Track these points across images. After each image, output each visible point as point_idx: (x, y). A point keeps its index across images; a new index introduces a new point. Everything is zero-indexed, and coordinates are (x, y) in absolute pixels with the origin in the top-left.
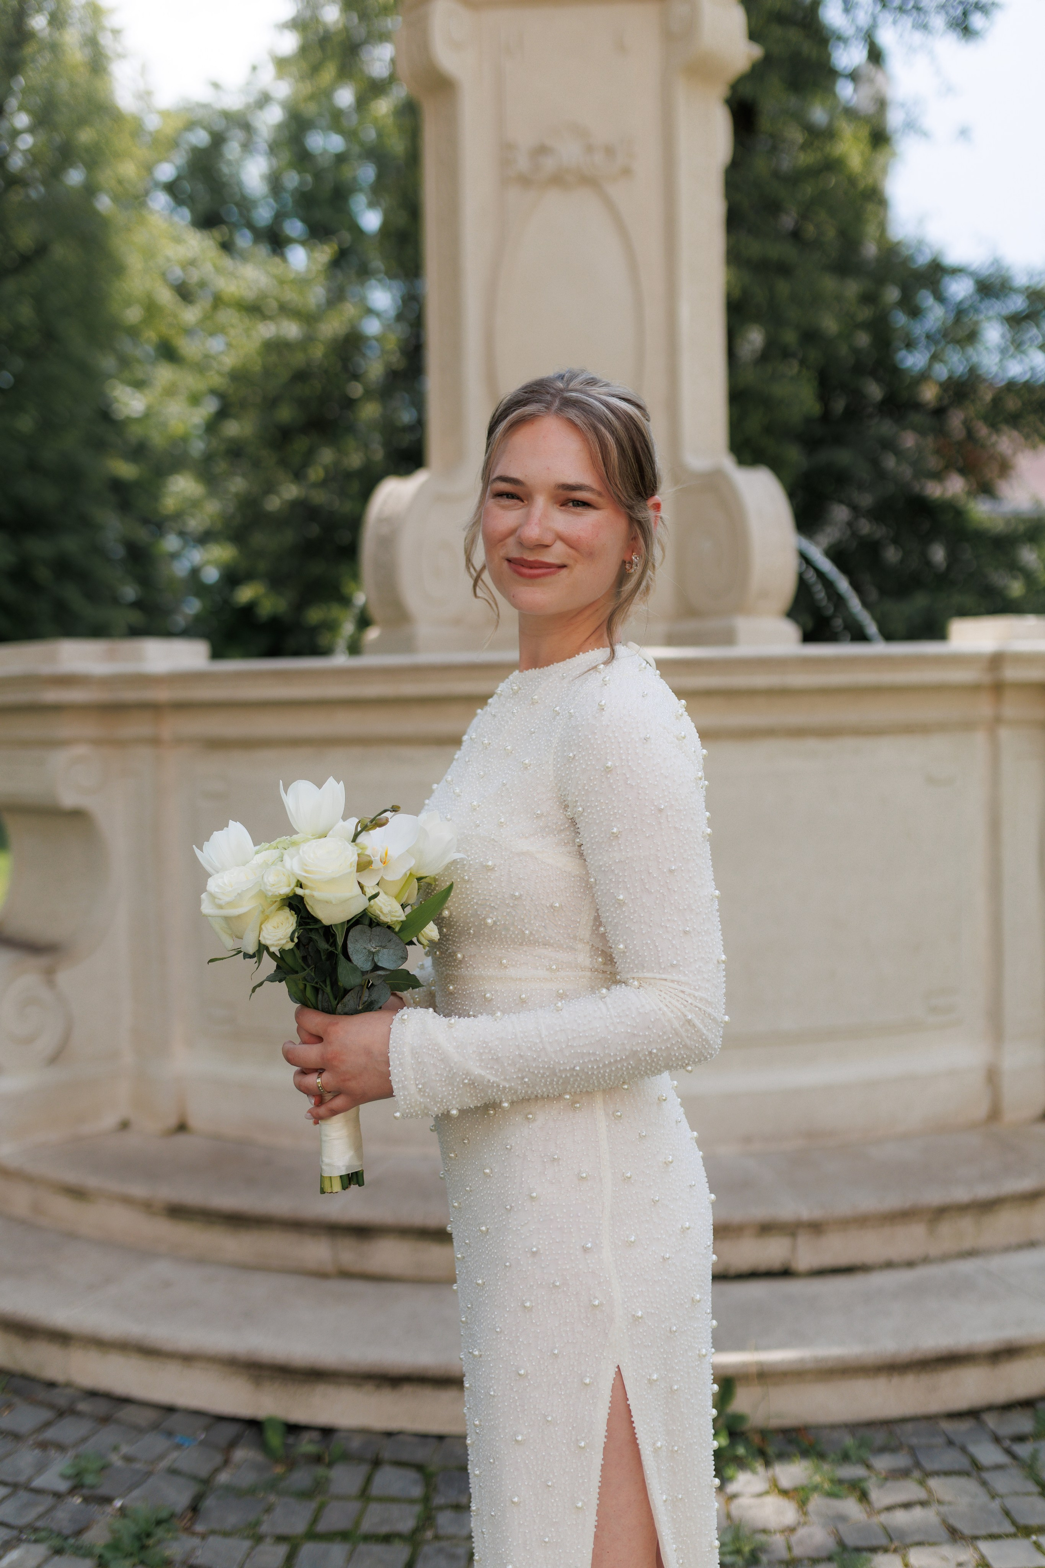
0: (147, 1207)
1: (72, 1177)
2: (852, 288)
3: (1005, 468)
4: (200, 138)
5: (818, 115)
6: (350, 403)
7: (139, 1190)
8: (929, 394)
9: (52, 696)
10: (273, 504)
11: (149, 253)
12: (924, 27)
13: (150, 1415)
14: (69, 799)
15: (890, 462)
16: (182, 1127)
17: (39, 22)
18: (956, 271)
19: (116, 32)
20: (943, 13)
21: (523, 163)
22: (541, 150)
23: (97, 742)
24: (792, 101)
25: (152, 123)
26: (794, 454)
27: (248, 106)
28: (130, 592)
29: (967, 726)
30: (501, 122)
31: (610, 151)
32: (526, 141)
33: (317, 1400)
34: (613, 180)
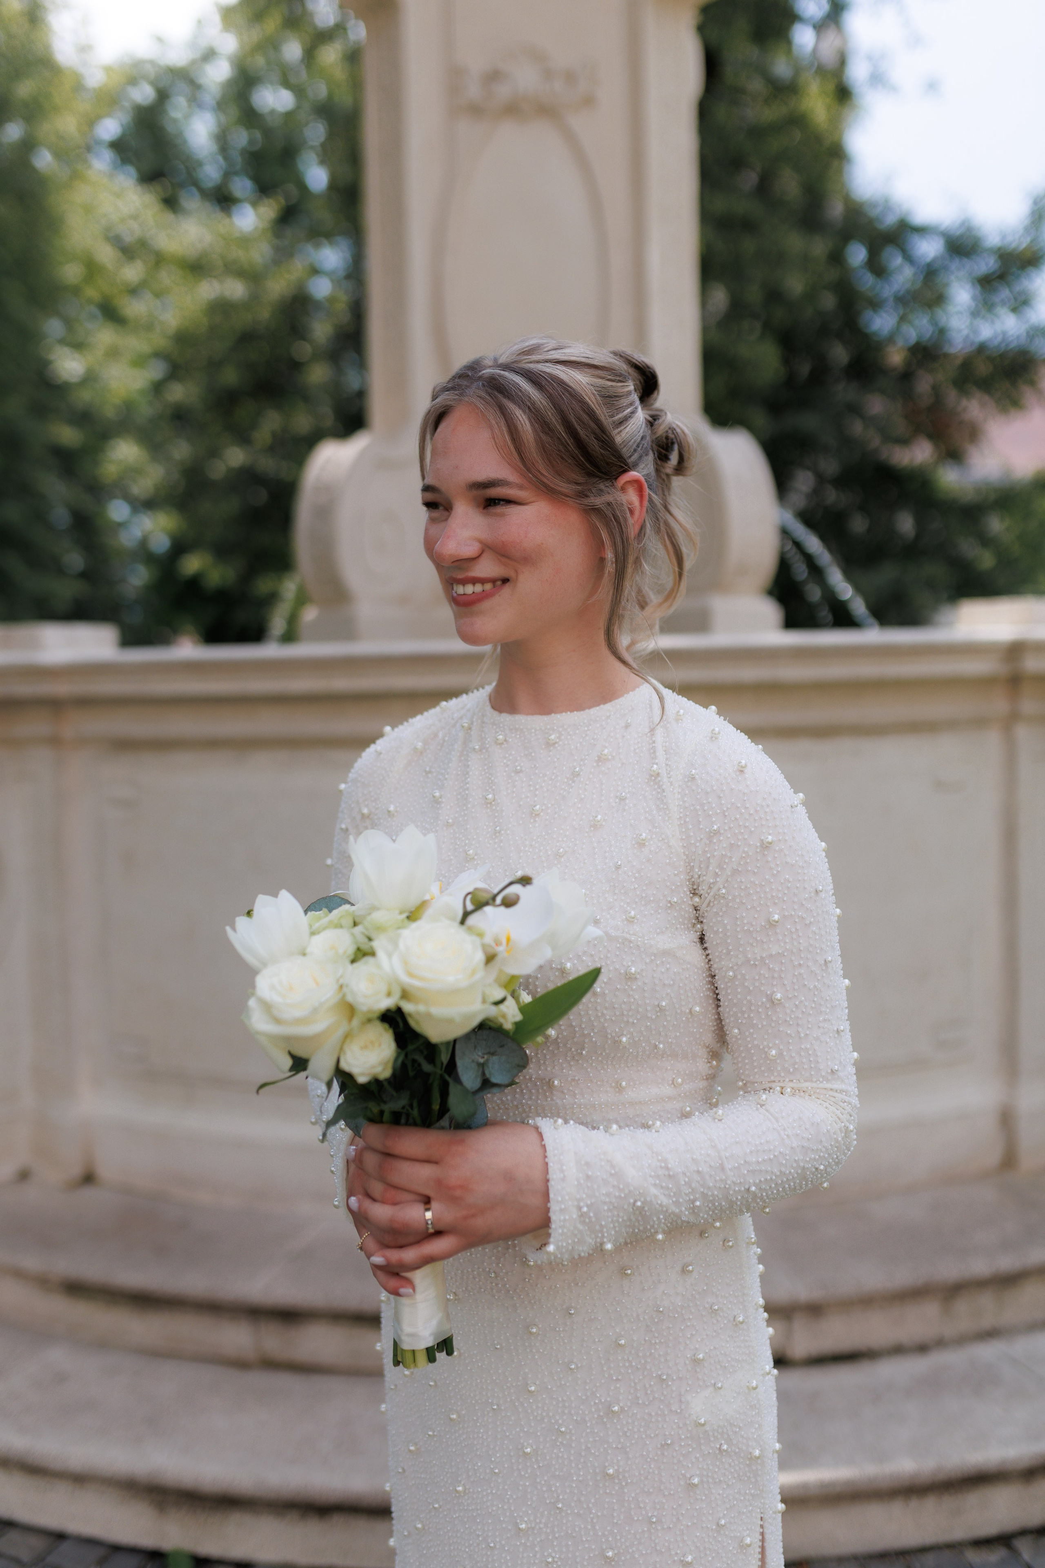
0: (43, 1282)
2: (819, 247)
3: (974, 433)
4: (144, 94)
5: (781, 68)
6: (296, 366)
7: (32, 1262)
8: (896, 357)
10: (218, 470)
11: (88, 209)
13: (37, 1543)
15: (857, 428)
16: (89, 1178)
18: (922, 231)
22: (493, 77)
24: (755, 53)
25: (95, 79)
26: (760, 418)
27: (193, 62)
28: (75, 560)
29: (980, 723)
30: (450, 44)
31: (572, 77)
32: (478, 65)
33: (232, 1529)
34: (575, 110)
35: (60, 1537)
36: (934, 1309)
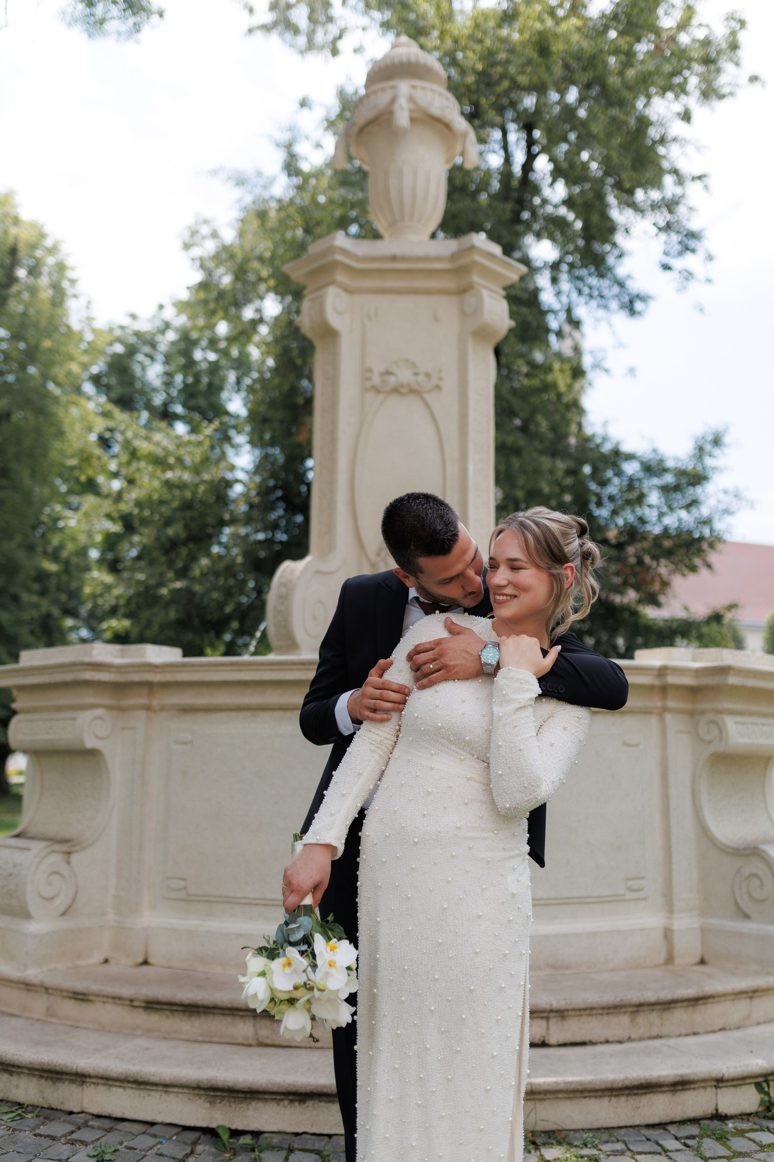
0: (131, 1003)
1: (79, 986)
2: (561, 465)
3: (664, 586)
4: (119, 349)
5: (538, 357)
7: (126, 991)
8: (612, 535)
9: (89, 675)
12: (606, 307)
13: (139, 1127)
14: (90, 743)
16: (146, 962)
17: (21, 273)
18: (630, 457)
19: (73, 282)
20: (617, 299)
21: (376, 380)
22: (387, 373)
23: (109, 708)
24: (524, 349)
27: (154, 331)
30: (363, 356)
31: (428, 375)
32: (378, 367)
33: (251, 1112)
34: (429, 391)
35: (152, 1124)
36: (625, 1019)
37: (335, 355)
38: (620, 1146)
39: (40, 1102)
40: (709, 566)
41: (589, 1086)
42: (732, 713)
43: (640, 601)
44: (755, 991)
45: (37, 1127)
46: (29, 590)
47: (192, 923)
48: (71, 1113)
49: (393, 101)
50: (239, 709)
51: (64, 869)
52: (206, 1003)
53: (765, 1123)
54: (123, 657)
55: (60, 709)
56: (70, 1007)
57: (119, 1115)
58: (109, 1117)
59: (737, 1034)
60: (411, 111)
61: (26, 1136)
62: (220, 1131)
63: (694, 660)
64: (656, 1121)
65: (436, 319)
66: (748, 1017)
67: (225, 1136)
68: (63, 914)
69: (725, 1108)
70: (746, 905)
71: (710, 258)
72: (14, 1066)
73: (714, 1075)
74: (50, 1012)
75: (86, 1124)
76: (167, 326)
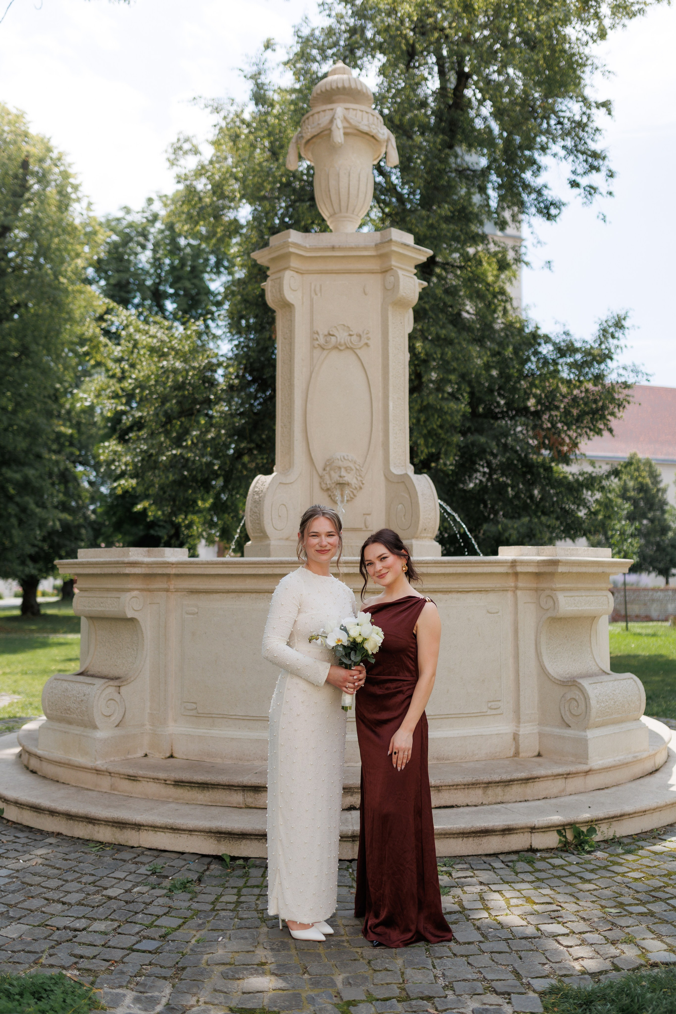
0: (166, 782)
1: (131, 772)
7: (161, 775)
9: (127, 570)
14: (129, 615)
16: (172, 756)
19: (76, 187)
21: (322, 340)
22: (329, 335)
23: (141, 590)
27: (146, 222)
29: (505, 590)
30: (312, 322)
31: (360, 336)
32: (323, 331)
33: (242, 846)
34: (360, 348)
35: (183, 853)
36: (479, 792)
37: (291, 321)
38: (465, 866)
39: (113, 841)
40: (611, 430)
41: (449, 831)
42: (563, 590)
43: (552, 460)
44: (569, 774)
45: (114, 855)
46: (50, 451)
47: (201, 731)
48: (133, 847)
49: (332, 121)
50: (228, 592)
51: (116, 696)
52: (212, 782)
53: (560, 854)
54: (149, 556)
55: (108, 590)
56: (126, 785)
57: (163, 848)
58: (156, 850)
59: (553, 801)
60: (344, 128)
61: (108, 859)
62: (225, 857)
63: (538, 555)
64: (492, 852)
65: (365, 294)
66: (564, 790)
67: (228, 860)
68: (117, 726)
69: (535, 845)
70: (568, 718)
71: (611, 175)
72: (96, 820)
73: (529, 825)
74: (113, 787)
75: (143, 853)
76: (155, 218)
